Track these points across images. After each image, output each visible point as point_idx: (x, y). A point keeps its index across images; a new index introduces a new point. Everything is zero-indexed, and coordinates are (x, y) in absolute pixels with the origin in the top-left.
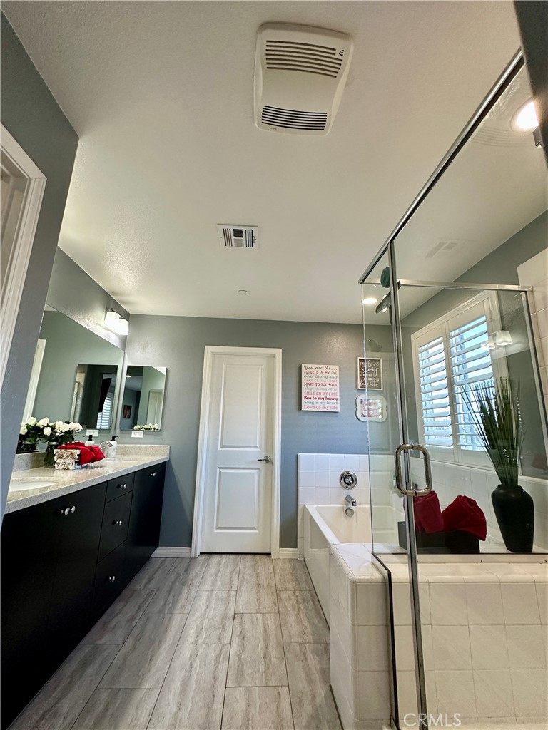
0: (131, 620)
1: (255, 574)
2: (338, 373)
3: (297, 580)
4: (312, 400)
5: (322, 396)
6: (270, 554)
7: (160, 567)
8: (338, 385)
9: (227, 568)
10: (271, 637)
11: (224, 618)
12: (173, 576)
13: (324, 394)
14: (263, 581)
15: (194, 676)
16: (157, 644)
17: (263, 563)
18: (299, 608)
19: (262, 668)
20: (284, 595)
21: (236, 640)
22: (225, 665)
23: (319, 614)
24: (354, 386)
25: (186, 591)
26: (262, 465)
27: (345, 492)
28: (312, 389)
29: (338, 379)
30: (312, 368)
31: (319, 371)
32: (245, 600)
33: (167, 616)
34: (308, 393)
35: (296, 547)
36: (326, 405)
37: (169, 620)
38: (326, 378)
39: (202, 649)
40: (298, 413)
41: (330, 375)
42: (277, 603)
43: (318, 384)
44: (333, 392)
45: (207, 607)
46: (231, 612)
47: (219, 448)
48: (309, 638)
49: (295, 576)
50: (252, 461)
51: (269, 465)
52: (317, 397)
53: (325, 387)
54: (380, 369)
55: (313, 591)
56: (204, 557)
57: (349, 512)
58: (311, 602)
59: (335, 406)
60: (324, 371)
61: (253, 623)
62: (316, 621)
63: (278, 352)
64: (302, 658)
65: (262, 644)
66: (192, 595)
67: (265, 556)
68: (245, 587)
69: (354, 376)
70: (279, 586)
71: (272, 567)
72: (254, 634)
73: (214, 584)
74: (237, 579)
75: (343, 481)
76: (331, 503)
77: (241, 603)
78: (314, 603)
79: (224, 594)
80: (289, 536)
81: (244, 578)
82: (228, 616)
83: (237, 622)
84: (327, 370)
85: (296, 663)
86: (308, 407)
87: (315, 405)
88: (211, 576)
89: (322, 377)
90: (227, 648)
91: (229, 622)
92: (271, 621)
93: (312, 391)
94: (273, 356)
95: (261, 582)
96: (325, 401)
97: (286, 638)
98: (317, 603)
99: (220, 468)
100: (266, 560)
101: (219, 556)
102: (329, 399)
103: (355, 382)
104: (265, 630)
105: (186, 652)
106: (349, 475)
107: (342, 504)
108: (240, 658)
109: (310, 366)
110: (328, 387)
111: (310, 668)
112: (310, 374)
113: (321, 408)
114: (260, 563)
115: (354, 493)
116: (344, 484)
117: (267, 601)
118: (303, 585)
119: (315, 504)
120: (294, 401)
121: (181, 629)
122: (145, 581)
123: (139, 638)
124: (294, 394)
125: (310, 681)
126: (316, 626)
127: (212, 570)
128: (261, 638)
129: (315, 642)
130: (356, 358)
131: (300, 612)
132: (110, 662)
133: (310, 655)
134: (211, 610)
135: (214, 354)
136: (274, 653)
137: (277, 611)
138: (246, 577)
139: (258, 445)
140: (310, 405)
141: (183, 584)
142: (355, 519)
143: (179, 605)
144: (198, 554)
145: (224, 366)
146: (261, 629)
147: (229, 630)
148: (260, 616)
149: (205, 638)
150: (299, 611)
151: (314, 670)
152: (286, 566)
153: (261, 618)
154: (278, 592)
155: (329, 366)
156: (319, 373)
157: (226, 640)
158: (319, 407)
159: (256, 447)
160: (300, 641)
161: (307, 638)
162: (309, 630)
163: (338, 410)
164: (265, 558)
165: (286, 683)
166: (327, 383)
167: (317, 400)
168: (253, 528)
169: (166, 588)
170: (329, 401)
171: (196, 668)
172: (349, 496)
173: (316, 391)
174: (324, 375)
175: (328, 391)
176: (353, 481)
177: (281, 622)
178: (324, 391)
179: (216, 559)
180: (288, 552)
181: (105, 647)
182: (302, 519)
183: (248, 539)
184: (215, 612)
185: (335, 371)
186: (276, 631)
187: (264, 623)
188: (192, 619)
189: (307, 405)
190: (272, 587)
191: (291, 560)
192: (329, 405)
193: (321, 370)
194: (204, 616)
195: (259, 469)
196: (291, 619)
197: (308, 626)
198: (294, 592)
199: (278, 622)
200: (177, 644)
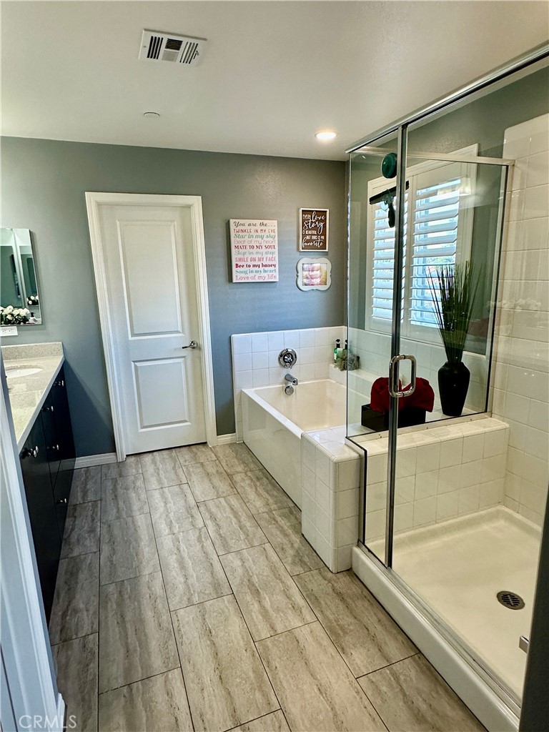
0: (92, 530)
1: (199, 465)
2: (276, 231)
3: (244, 463)
4: (245, 269)
5: (257, 263)
6: (206, 443)
7: (87, 478)
8: (276, 247)
9: (166, 465)
10: (240, 514)
11: (188, 509)
12: (109, 485)
13: (259, 260)
14: (211, 470)
15: (185, 555)
16: (134, 543)
17: (202, 454)
18: (256, 486)
19: (242, 537)
20: (238, 478)
21: (209, 523)
22: (209, 542)
23: (274, 486)
24: (295, 247)
25: (133, 495)
26: (187, 352)
27: (285, 371)
28: (244, 253)
29: (276, 239)
30: (243, 225)
31: (253, 228)
32: (201, 489)
33: (129, 520)
34: (240, 260)
35: (235, 432)
36: (263, 274)
37: (133, 522)
38: (262, 238)
39: (181, 536)
40: (228, 287)
41: (267, 233)
42: (233, 485)
43: (253, 247)
44: (271, 256)
45: (166, 503)
46: (192, 503)
47: (130, 338)
48: (274, 507)
49: (242, 459)
50: (175, 350)
51: (196, 351)
52: (252, 264)
53: (260, 250)
54: (326, 223)
55: (263, 469)
56: (133, 459)
57: (288, 391)
58: (265, 479)
59: (273, 275)
60: (259, 228)
61: (218, 507)
62: (275, 493)
63: (196, 202)
64: (273, 522)
65: (234, 520)
66: (143, 496)
67: (201, 446)
68: (194, 478)
69: (296, 234)
70: (228, 471)
71: (213, 455)
72: (224, 515)
73: (159, 481)
74: (182, 472)
75: (282, 359)
76: (269, 385)
77: (198, 493)
78: (267, 479)
79: (176, 489)
80: (226, 422)
81: (190, 472)
82: (192, 506)
83: (202, 509)
84: (263, 228)
85: (270, 526)
86: (241, 278)
87: (250, 275)
88: (152, 475)
89: (257, 236)
90: (204, 530)
91: (195, 511)
92: (234, 502)
93: (245, 256)
94: (189, 207)
95: (210, 471)
96: (261, 268)
97: (254, 511)
98: (270, 478)
99: (134, 362)
100: (204, 449)
101: (150, 455)
102: (266, 266)
103: (296, 243)
104: (232, 509)
105: (167, 542)
106: (288, 354)
107: (282, 384)
108: (220, 535)
109: (241, 221)
110: (264, 250)
111: (282, 527)
112: (241, 234)
113: (256, 278)
114: (199, 454)
115: (293, 371)
116: (282, 362)
117: (223, 486)
118: (252, 466)
119: (253, 387)
120: (222, 270)
121: (150, 526)
122: (80, 494)
123: (112, 541)
124: (222, 261)
125: (286, 535)
126: (276, 497)
127: (150, 469)
128: (231, 516)
129: (280, 508)
130: (299, 209)
131: (258, 489)
132: (98, 566)
133: (279, 519)
134: (171, 505)
135: (99, 205)
136: (248, 524)
137: (236, 493)
138: (191, 470)
139: (180, 329)
140: (243, 275)
141: (127, 489)
142: (294, 397)
143: (135, 507)
144: (125, 457)
145: (118, 223)
146: (228, 509)
147: (198, 516)
148: (222, 500)
149: (179, 527)
150: (256, 489)
151: (286, 528)
152: (227, 452)
153: (224, 501)
154: (230, 476)
155: (265, 222)
156: (252, 231)
157: (200, 523)
158: (254, 277)
159: (178, 332)
160: (267, 511)
161: (272, 507)
162: (271, 501)
163: (277, 280)
164: (201, 448)
165: (266, 540)
166: (263, 245)
167: (251, 268)
168: (185, 421)
169: (109, 496)
170: (266, 269)
171: (184, 551)
172: (288, 375)
173: (250, 257)
174: (259, 234)
175: (265, 256)
176: (292, 358)
177: (244, 501)
178: (260, 256)
179: (148, 458)
180: (227, 438)
181: (82, 557)
182: (240, 404)
183: (182, 433)
184: (176, 506)
185: (273, 228)
186: (242, 508)
187: (228, 504)
188: (156, 516)
189: (239, 275)
190: (221, 473)
191: (231, 445)
192: (266, 274)
193: (255, 228)
194: (167, 511)
195: (184, 357)
196: (252, 495)
197: (269, 498)
198: (246, 473)
199: (241, 501)
200: (154, 538)
